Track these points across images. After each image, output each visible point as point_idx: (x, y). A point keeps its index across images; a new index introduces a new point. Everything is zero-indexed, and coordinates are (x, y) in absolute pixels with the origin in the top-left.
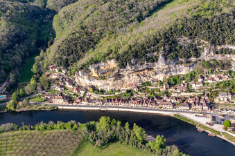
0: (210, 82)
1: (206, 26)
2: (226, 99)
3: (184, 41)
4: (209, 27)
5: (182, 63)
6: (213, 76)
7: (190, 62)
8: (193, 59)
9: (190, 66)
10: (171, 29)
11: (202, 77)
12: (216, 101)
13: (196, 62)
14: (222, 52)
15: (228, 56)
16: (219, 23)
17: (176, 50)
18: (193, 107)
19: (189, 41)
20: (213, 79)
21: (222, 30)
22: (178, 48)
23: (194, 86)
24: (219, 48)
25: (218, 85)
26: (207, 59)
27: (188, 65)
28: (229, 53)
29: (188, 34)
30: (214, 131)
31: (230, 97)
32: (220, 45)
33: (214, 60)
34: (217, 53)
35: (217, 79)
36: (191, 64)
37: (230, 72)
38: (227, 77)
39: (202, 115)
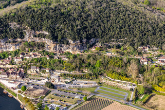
0: (28, 58)
1: (31, 15)
2: (35, 72)
3: (14, 25)
4: (33, 17)
5: (10, 42)
6: (31, 53)
7: (16, 42)
8: (19, 40)
9: (16, 45)
10: (6, 16)
11: (23, 54)
12: (29, 72)
13: (21, 42)
14: (39, 36)
15: (44, 39)
16: (41, 14)
17: (6, 32)
18: (10, 76)
19: (18, 26)
20: (30, 56)
21: (42, 20)
22: (8, 30)
23: (15, 60)
24: (38, 33)
25: (33, 60)
26: (29, 41)
27: (14, 44)
28: (44, 37)
29: (17, 20)
30: (13, 93)
31: (38, 70)
32: (38, 30)
33: (33, 42)
34: (35, 36)
35: (33, 56)
36: (17, 43)
37: (44, 51)
38: (40, 55)
39: (13, 82)
